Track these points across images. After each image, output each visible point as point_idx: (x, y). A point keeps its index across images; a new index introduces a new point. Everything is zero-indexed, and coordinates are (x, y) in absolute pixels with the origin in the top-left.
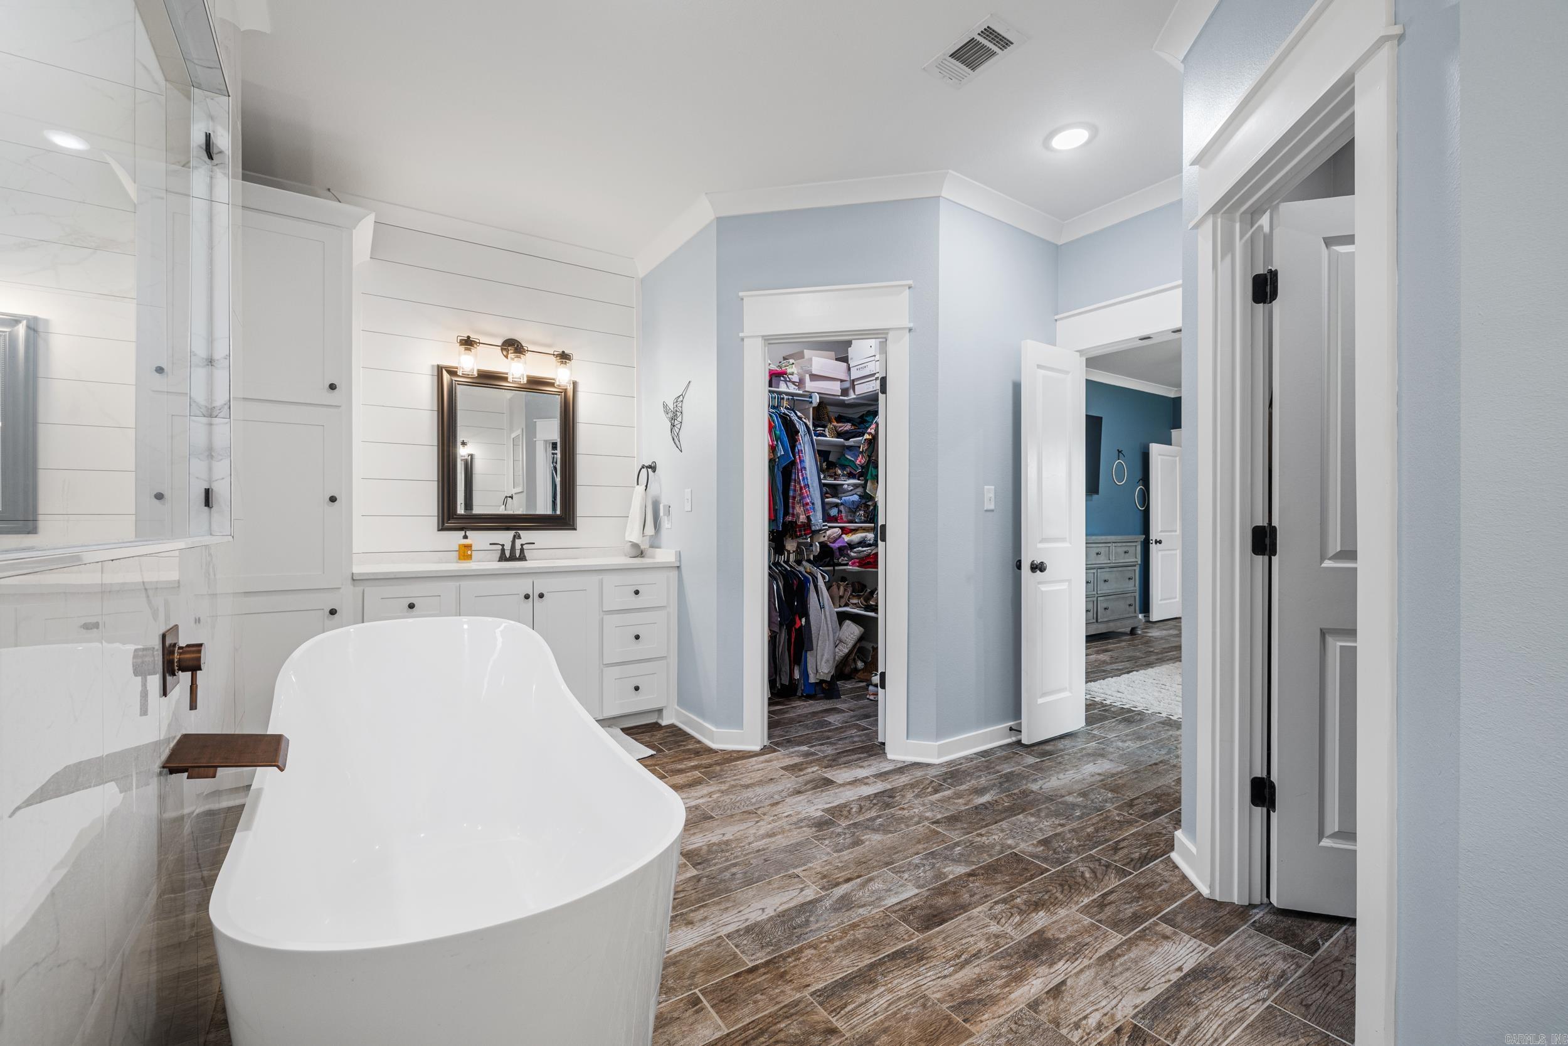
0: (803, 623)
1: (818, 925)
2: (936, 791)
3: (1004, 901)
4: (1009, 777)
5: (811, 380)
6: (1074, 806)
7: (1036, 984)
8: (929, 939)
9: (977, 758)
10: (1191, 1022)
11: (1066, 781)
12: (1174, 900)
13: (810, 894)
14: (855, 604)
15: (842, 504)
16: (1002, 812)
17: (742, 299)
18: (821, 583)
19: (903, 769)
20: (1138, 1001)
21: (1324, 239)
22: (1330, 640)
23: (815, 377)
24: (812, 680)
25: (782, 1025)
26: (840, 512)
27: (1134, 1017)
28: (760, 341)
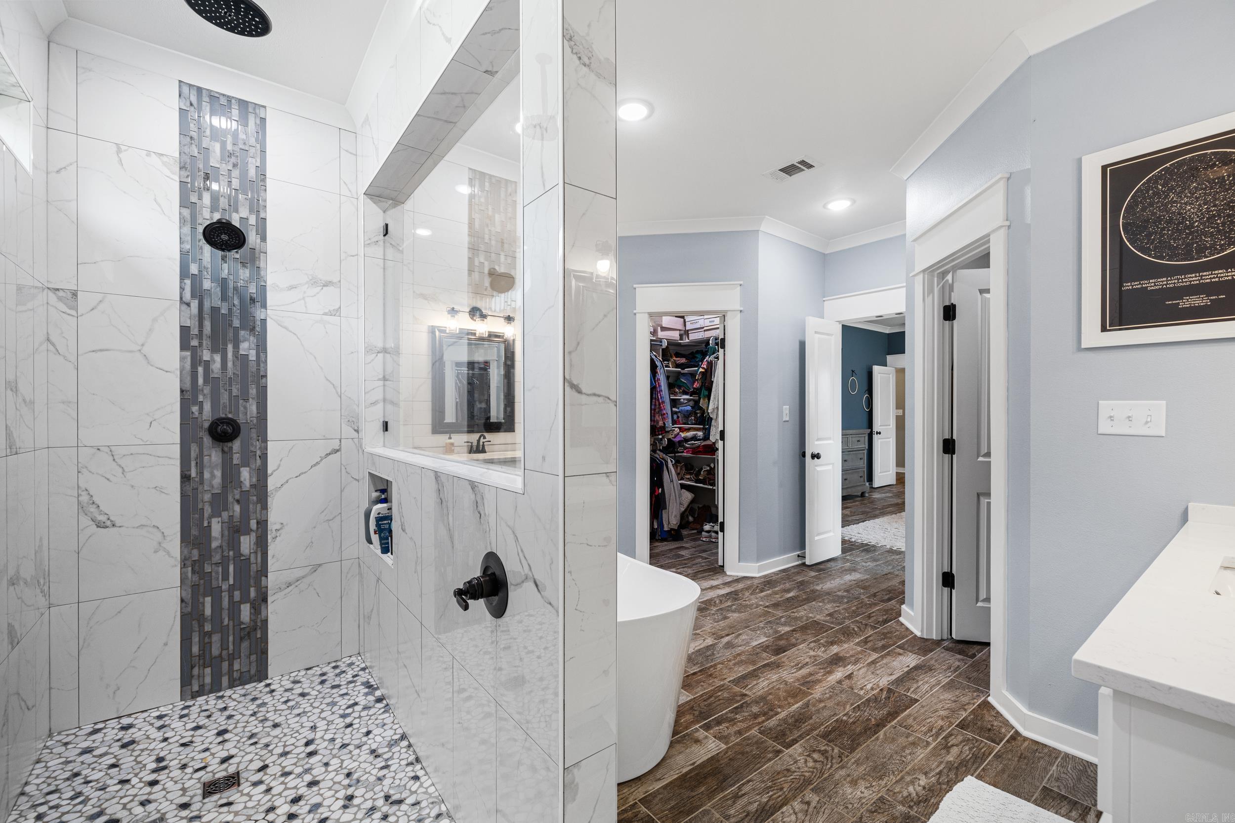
0: (660, 491)
1: (719, 655)
2: (762, 591)
3: (814, 641)
4: (802, 583)
5: (662, 331)
6: (843, 597)
7: (839, 674)
8: (780, 659)
9: (780, 574)
10: (915, 686)
11: (836, 584)
12: (903, 638)
13: (710, 641)
14: (688, 478)
15: (679, 412)
16: (802, 601)
17: (635, 289)
18: (670, 465)
19: (739, 580)
20: (889, 679)
21: (979, 290)
22: (982, 498)
23: (664, 329)
24: (666, 528)
25: (720, 694)
26: (678, 417)
27: (888, 685)
28: (647, 315)
